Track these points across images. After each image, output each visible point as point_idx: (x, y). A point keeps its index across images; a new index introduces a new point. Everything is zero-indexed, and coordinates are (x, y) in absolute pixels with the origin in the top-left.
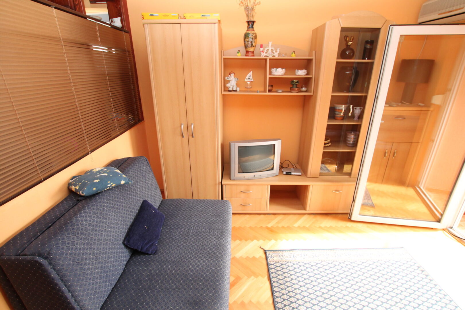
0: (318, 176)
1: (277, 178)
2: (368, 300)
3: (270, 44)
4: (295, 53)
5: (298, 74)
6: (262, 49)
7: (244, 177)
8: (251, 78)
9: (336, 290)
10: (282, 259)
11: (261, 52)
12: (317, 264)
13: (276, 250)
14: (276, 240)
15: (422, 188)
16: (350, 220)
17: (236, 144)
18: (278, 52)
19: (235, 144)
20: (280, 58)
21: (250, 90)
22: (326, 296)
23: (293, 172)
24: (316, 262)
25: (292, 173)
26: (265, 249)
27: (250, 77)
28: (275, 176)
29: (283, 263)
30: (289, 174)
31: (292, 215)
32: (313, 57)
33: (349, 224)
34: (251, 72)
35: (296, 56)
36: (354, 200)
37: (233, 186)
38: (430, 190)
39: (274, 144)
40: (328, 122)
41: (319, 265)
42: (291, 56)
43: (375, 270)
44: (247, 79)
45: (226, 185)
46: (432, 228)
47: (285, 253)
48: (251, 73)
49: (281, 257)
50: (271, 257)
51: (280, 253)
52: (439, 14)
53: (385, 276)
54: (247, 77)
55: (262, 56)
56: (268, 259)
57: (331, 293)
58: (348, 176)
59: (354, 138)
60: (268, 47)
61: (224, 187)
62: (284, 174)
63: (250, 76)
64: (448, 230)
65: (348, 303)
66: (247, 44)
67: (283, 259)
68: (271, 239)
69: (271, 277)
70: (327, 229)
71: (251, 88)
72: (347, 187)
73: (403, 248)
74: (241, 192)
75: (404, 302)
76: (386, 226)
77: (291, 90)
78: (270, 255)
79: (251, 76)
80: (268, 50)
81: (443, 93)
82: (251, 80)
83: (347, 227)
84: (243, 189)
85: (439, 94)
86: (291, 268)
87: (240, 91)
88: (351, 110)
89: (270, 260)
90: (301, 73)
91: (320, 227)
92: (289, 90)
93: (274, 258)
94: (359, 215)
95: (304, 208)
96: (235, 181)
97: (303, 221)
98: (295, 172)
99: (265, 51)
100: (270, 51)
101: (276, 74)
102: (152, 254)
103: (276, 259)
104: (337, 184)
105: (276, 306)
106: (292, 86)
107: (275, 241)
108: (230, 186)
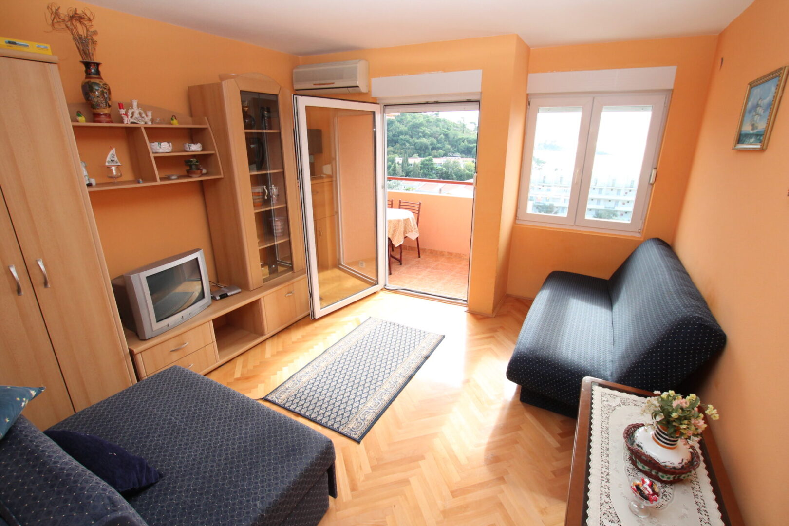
0: (262, 284)
1: (210, 310)
2: (382, 365)
3: (135, 103)
4: (176, 119)
5: (191, 150)
6: (123, 111)
7: (168, 325)
8: (116, 159)
9: (358, 377)
10: (289, 392)
11: (123, 116)
12: (325, 371)
13: (276, 389)
14: (263, 382)
15: (343, 264)
16: (315, 320)
17: (140, 274)
18: (150, 117)
19: (139, 276)
20: (155, 126)
21: (119, 180)
22: (355, 386)
23: (228, 292)
24: (322, 370)
25: (229, 294)
26: (262, 397)
27: (113, 159)
28: (209, 306)
29: (296, 393)
30: (224, 296)
31: (252, 350)
32: (208, 126)
33: (317, 324)
34: (114, 149)
35: (179, 123)
36: (311, 295)
37: (153, 348)
38: (349, 264)
39: (195, 257)
40: (255, 210)
41: (327, 371)
42: (172, 124)
43: (368, 344)
44: (109, 162)
45: (141, 352)
46: (375, 293)
47: (287, 385)
48: (113, 152)
49: (288, 391)
50: (277, 399)
51: (282, 388)
52: (314, 85)
53: (378, 344)
54: (108, 159)
55: (126, 123)
56: (277, 402)
57: (356, 381)
58: (291, 273)
59: (281, 225)
60: (132, 108)
61: (139, 358)
62: (219, 300)
63: (113, 157)
64: (385, 289)
65: (373, 378)
66: (98, 102)
67: (291, 390)
68: (257, 386)
69: (299, 412)
70: (304, 340)
71: (121, 176)
72: (300, 283)
73: (370, 317)
74: (172, 351)
75: (401, 350)
76: (345, 309)
77: (189, 174)
78: (274, 398)
79: (116, 157)
80: (133, 113)
81: (330, 162)
82: (117, 162)
83: (316, 328)
84: (172, 345)
85: (326, 164)
86: (307, 392)
87: (98, 185)
88: (267, 191)
89: (280, 401)
90: (195, 148)
91: (293, 343)
92: (186, 173)
93: (280, 397)
94: (321, 309)
95: (262, 334)
96: (153, 338)
97: (270, 349)
98: (231, 290)
99: (130, 114)
100: (136, 115)
101: (161, 151)
102: (159, 480)
103: (284, 396)
104: (287, 284)
105: (328, 425)
106: (188, 168)
107: (263, 385)
108: (149, 351)
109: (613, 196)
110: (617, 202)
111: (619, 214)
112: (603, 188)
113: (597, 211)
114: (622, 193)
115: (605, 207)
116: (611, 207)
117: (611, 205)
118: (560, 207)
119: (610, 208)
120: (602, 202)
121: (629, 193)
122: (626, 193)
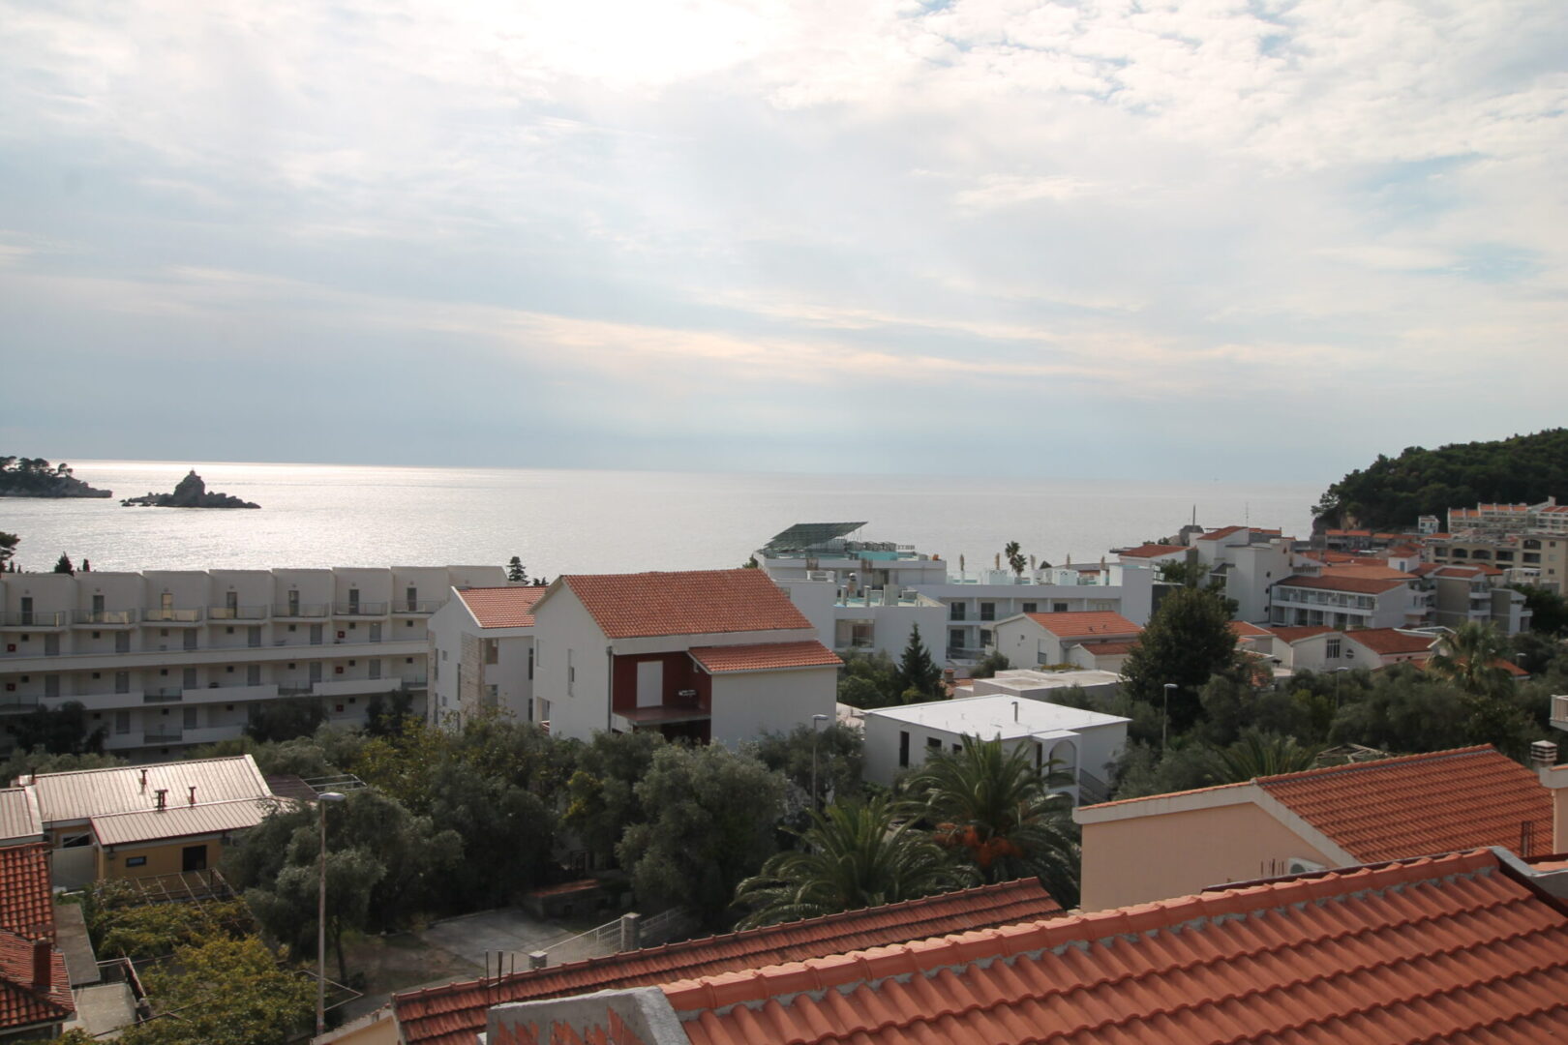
109: (301, 650)
110: (316, 666)
111: (330, 708)
112: (261, 622)
113: (253, 706)
114: (329, 634)
115: (280, 691)
116: (300, 686)
117: (299, 679)
118: (110, 711)
119: (296, 691)
120: (265, 675)
121: (349, 633)
122: (341, 635)
